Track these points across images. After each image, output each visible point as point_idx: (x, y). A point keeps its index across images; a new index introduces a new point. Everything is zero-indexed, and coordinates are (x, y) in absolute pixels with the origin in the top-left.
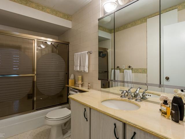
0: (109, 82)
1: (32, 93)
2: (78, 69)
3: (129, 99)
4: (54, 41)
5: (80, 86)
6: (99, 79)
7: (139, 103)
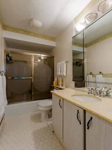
0: (84, 83)
1: (31, 90)
2: (60, 74)
3: (94, 95)
4: (46, 56)
5: (61, 86)
6: (73, 81)
7: (103, 98)
